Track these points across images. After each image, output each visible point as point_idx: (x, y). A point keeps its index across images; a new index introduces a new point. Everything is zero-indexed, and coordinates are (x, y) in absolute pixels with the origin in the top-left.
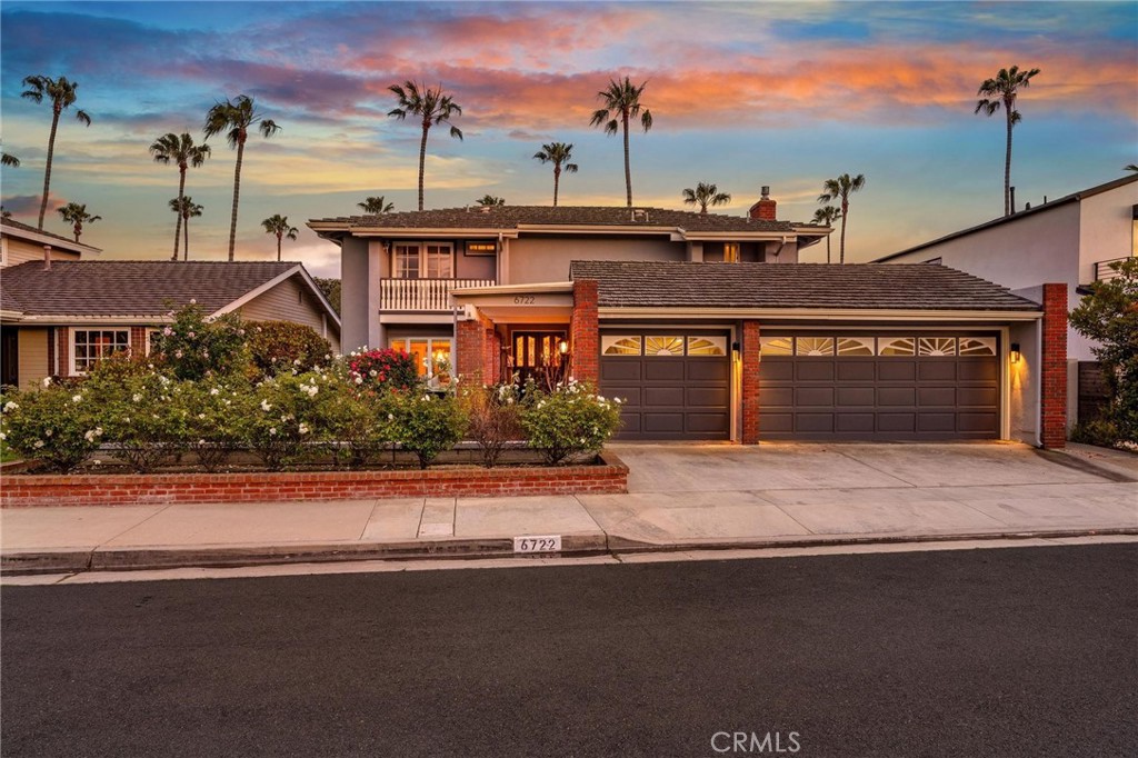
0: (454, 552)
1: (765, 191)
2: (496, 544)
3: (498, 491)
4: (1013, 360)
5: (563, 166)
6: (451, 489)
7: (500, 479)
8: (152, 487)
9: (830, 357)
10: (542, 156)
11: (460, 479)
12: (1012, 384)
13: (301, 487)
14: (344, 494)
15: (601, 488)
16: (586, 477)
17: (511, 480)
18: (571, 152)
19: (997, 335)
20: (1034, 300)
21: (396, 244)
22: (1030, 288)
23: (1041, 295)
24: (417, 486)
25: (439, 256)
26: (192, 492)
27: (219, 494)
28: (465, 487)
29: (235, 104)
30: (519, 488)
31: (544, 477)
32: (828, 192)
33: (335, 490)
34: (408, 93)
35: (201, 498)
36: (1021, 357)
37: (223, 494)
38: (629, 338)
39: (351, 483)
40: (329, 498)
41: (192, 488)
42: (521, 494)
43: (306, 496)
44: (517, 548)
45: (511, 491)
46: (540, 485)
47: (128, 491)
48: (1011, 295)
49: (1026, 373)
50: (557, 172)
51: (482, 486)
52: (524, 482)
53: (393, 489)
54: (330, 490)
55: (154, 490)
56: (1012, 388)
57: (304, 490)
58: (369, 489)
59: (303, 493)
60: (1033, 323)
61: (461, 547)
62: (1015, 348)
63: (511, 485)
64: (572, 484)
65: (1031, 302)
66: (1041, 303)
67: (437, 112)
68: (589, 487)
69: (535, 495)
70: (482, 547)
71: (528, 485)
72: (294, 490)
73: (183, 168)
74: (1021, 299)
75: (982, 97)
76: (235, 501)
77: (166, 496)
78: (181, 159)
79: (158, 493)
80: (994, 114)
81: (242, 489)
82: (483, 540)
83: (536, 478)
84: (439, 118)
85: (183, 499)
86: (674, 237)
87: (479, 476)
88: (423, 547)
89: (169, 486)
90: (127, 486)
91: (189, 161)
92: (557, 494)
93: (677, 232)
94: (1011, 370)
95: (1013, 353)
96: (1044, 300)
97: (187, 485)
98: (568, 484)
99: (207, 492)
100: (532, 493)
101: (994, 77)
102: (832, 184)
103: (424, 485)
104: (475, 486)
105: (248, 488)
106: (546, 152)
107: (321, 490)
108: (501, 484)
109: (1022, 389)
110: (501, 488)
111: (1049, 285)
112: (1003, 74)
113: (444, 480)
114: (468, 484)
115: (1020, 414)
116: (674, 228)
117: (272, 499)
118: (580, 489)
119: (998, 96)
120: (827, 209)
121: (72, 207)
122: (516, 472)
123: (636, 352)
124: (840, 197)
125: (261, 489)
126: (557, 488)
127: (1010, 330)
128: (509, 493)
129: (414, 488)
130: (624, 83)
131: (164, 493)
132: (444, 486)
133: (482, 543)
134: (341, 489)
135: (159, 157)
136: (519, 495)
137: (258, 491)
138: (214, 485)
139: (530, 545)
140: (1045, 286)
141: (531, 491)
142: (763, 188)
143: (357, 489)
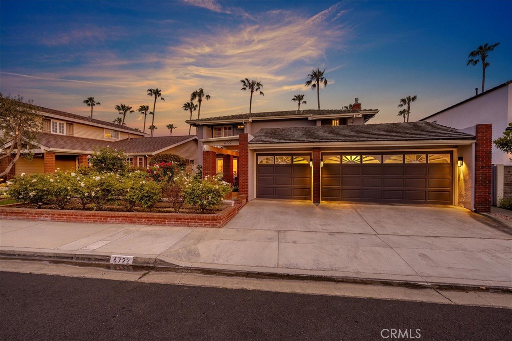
0: (84, 260)
1: (357, 100)
2: (103, 258)
3: (165, 224)
4: (459, 165)
5: (301, 102)
6: (147, 222)
7: (166, 219)
8: (44, 215)
9: (359, 164)
10: (294, 100)
11: (150, 218)
12: (459, 177)
13: (92, 217)
14: (107, 221)
15: (209, 225)
16: (203, 220)
17: (171, 219)
18: (304, 97)
19: (451, 153)
20: (471, 134)
21: (214, 127)
22: (469, 128)
23: (475, 131)
24: (134, 219)
25: (228, 131)
26: (56, 217)
27: (64, 219)
28: (152, 221)
29: (199, 91)
30: (174, 223)
31: (184, 219)
32: (402, 103)
33: (104, 219)
34: (246, 82)
35: (59, 220)
36: (464, 164)
37: (66, 219)
38: (269, 157)
39: (109, 217)
40: (102, 222)
41: (56, 216)
42: (175, 226)
43: (94, 221)
44: (112, 262)
45: (171, 224)
46: (183, 222)
47: (37, 216)
48: (459, 133)
49: (467, 172)
50: (300, 104)
51: (159, 221)
52: (176, 220)
53: (125, 220)
54: (102, 219)
55: (44, 216)
56: (459, 180)
57: (93, 219)
58: (116, 220)
59: (92, 220)
60: (471, 146)
61: (87, 258)
62: (461, 159)
63: (170, 221)
64: (197, 222)
65: (469, 135)
66: (475, 135)
67: (256, 87)
68: (204, 224)
69: (181, 226)
70: (96, 259)
71: (178, 222)
72: (89, 219)
73: (192, 112)
74: (464, 134)
75: (471, 59)
76: (70, 222)
77: (48, 218)
78: (191, 109)
79: (46, 217)
80: (477, 65)
81: (72, 217)
82: (98, 256)
83: (181, 219)
84: (257, 90)
85: (53, 220)
86: (310, 119)
87: (157, 217)
88: (71, 256)
89: (49, 215)
90: (37, 214)
91: (193, 110)
92: (190, 226)
93: (310, 116)
94: (459, 170)
95: (459, 162)
96: (477, 133)
97: (54, 215)
98: (195, 222)
99: (61, 217)
100: (178, 226)
101: (476, 49)
102: (404, 101)
103: (136, 219)
104: (156, 221)
105: (74, 217)
106: (296, 98)
107: (99, 219)
108: (167, 221)
109: (465, 180)
110: (167, 223)
111: (480, 125)
112: (481, 48)
113: (144, 218)
114: (153, 220)
115: (464, 193)
116: (309, 115)
117: (82, 222)
118: (200, 225)
119: (479, 57)
120: (404, 110)
121: (170, 125)
122: (172, 216)
123: (272, 163)
124: (407, 105)
125: (78, 217)
126: (190, 224)
127: (458, 150)
128: (170, 225)
129: (132, 220)
130: (317, 70)
131: (47, 217)
132: (144, 220)
133: (97, 257)
134: (106, 219)
135: (186, 109)
136: (174, 226)
137: (77, 218)
138: (63, 215)
139: (118, 260)
140: (477, 126)
141: (179, 224)
142: (356, 99)
143: (111, 220)
